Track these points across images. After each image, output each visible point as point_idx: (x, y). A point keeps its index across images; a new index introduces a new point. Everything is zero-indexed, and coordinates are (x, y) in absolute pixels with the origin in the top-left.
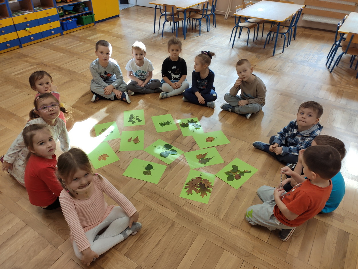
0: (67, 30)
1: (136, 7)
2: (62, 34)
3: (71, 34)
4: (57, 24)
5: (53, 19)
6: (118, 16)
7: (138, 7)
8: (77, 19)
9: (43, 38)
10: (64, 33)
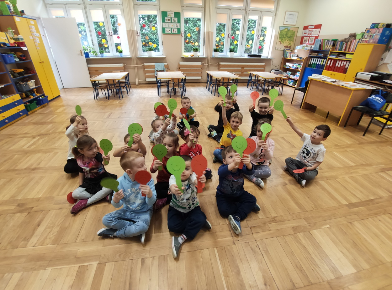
0: (31, 110)
1: (63, 89)
2: (28, 115)
3: (36, 113)
4: (22, 107)
5: (19, 103)
6: (59, 96)
7: (66, 89)
8: (36, 101)
9: (15, 119)
10: (29, 113)
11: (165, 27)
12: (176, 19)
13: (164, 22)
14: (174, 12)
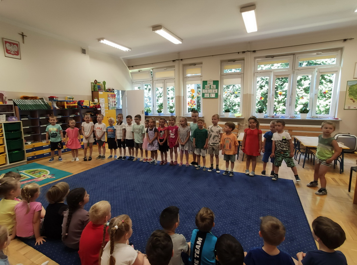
11: (205, 92)
12: (215, 86)
13: (205, 89)
14: (213, 81)
